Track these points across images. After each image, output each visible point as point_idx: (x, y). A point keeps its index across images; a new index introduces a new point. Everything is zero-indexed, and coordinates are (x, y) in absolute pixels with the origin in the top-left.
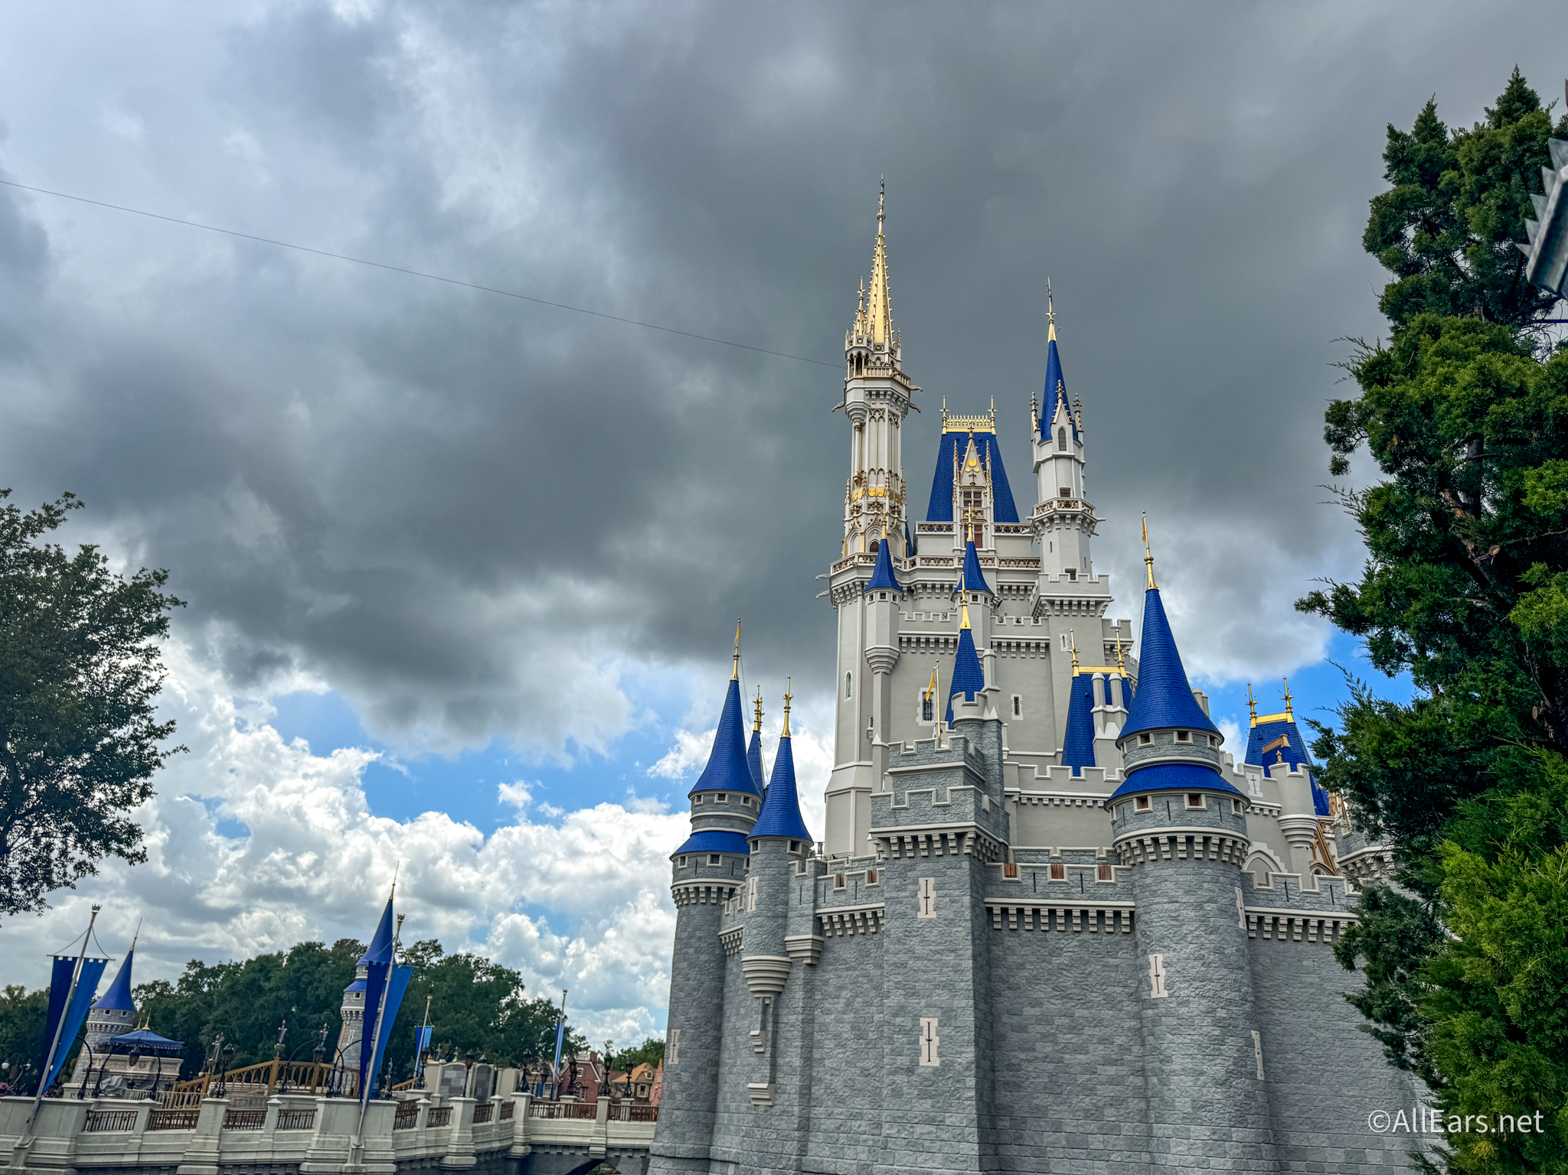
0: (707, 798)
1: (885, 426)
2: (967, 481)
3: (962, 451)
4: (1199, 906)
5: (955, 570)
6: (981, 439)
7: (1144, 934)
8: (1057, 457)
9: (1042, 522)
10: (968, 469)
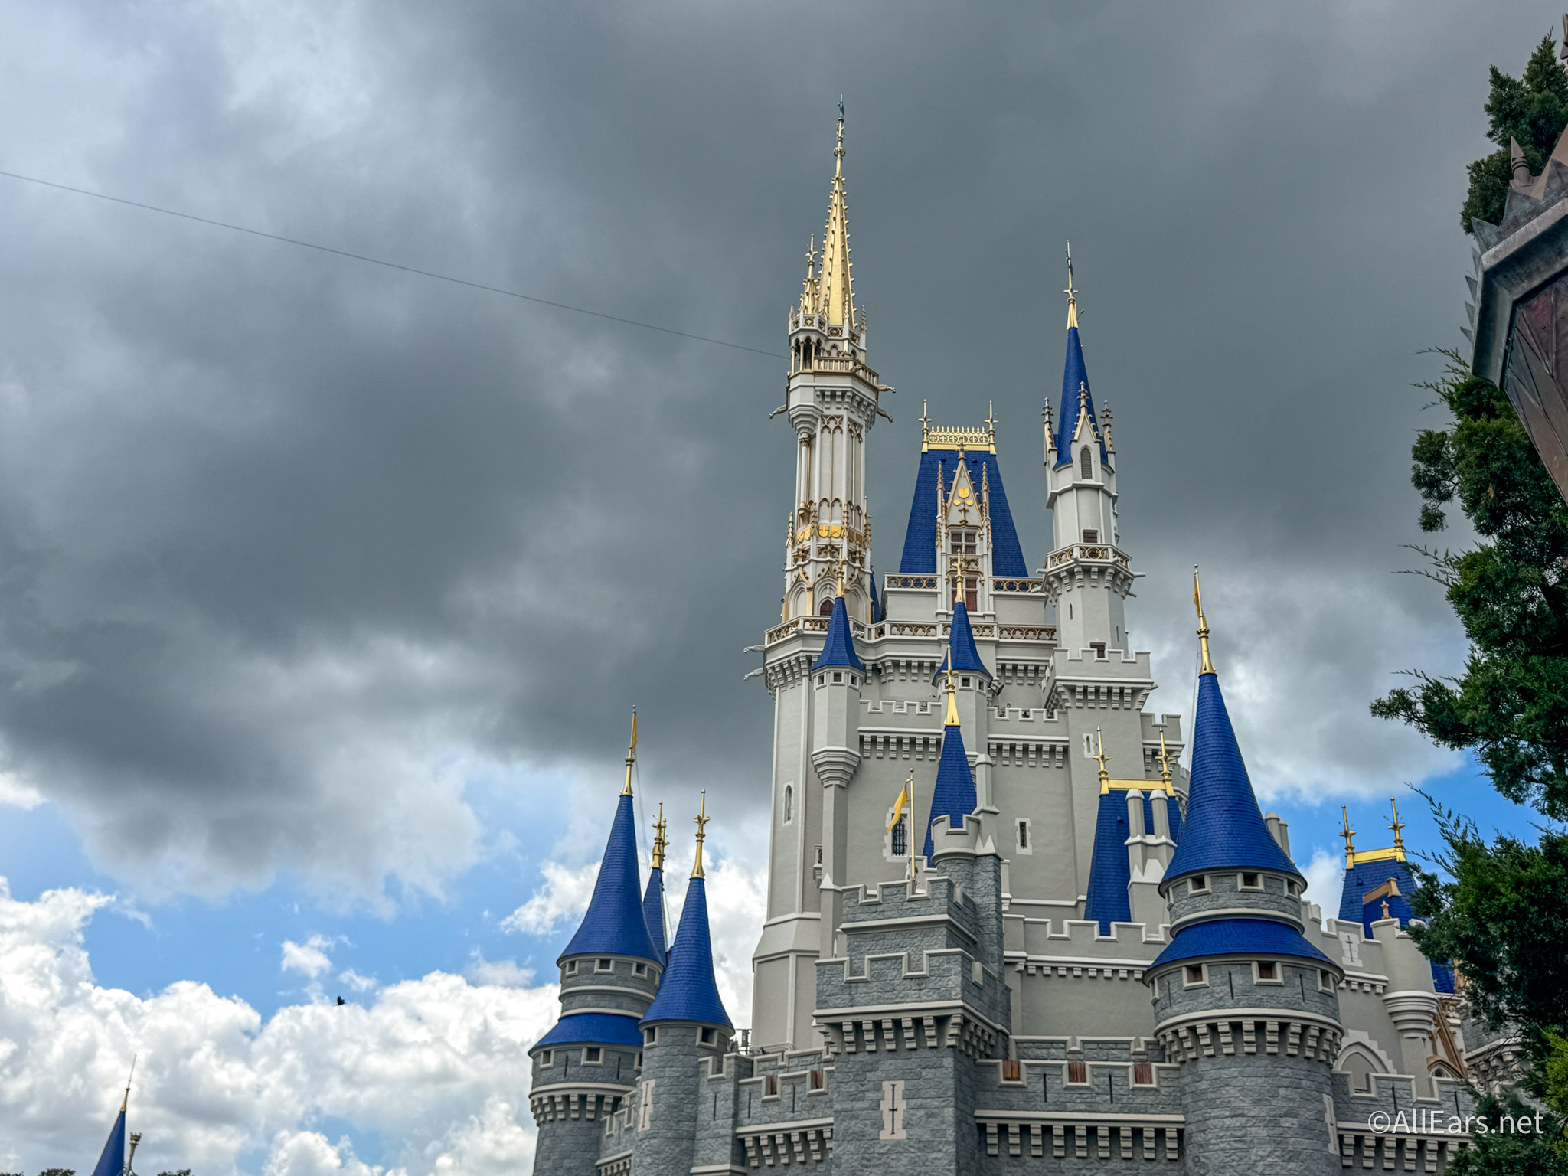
0: (584, 965)
1: (842, 439)
2: (956, 518)
3: (949, 477)
4: (1273, 1121)
5: (939, 642)
6: (975, 460)
7: (1197, 1162)
8: (1079, 488)
9: (1058, 576)
10: (957, 502)
